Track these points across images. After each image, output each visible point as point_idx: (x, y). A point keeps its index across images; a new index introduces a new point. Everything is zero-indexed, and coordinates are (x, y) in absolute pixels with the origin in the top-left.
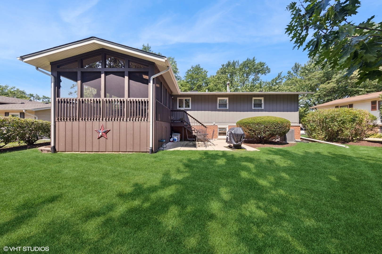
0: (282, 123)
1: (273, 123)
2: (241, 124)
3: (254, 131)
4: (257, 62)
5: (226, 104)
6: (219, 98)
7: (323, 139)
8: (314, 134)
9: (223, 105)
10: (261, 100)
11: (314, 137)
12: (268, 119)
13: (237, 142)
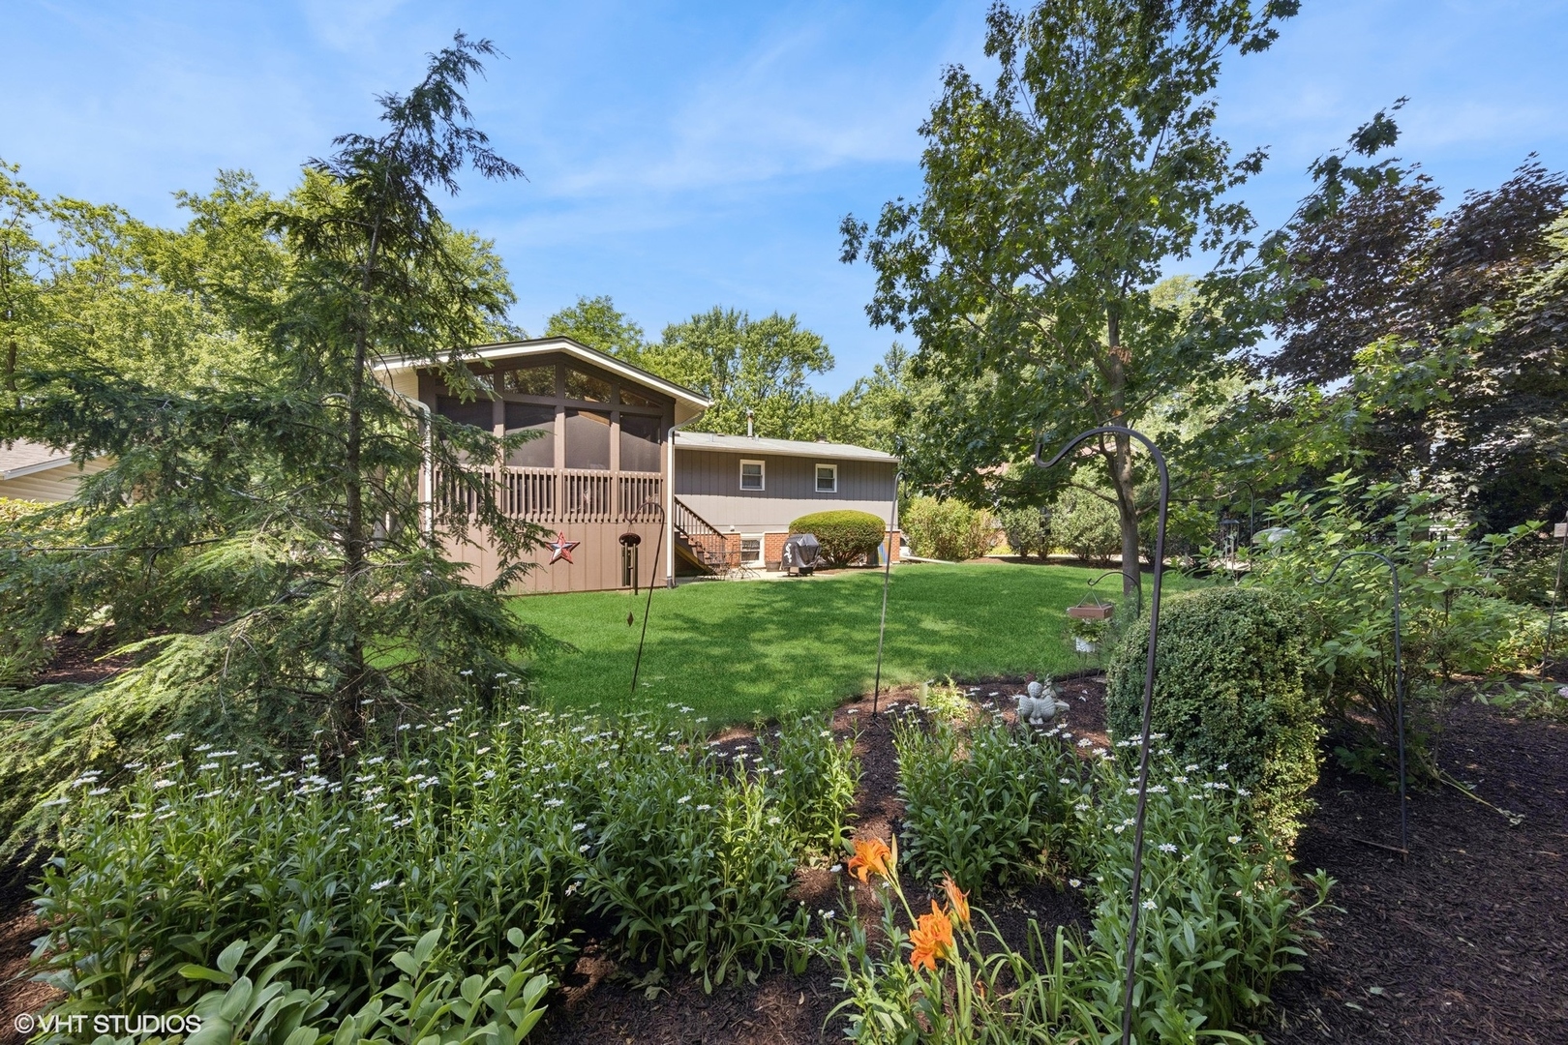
0: (874, 524)
1: (860, 526)
2: (800, 528)
3: (829, 542)
4: (799, 330)
5: (759, 478)
6: (743, 462)
7: (932, 556)
8: (920, 548)
9: (753, 479)
10: (831, 471)
11: (920, 555)
12: (851, 518)
13: (808, 562)
